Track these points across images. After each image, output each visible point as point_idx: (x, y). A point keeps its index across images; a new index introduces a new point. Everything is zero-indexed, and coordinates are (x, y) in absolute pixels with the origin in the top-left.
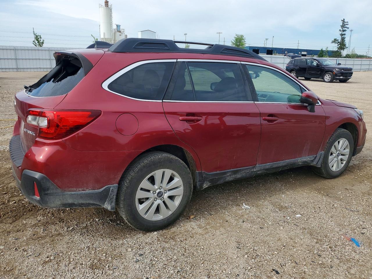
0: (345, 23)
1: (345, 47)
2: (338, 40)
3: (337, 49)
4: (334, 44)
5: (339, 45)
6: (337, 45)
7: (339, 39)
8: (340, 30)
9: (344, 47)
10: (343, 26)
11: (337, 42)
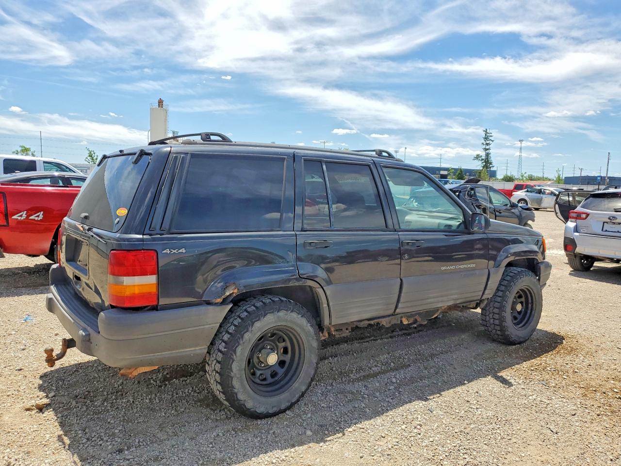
0: (488, 135)
1: (491, 166)
2: (481, 156)
3: (481, 168)
4: (476, 161)
5: (484, 164)
6: (480, 162)
7: (483, 154)
8: (483, 143)
9: (489, 165)
10: (486, 138)
11: (481, 159)
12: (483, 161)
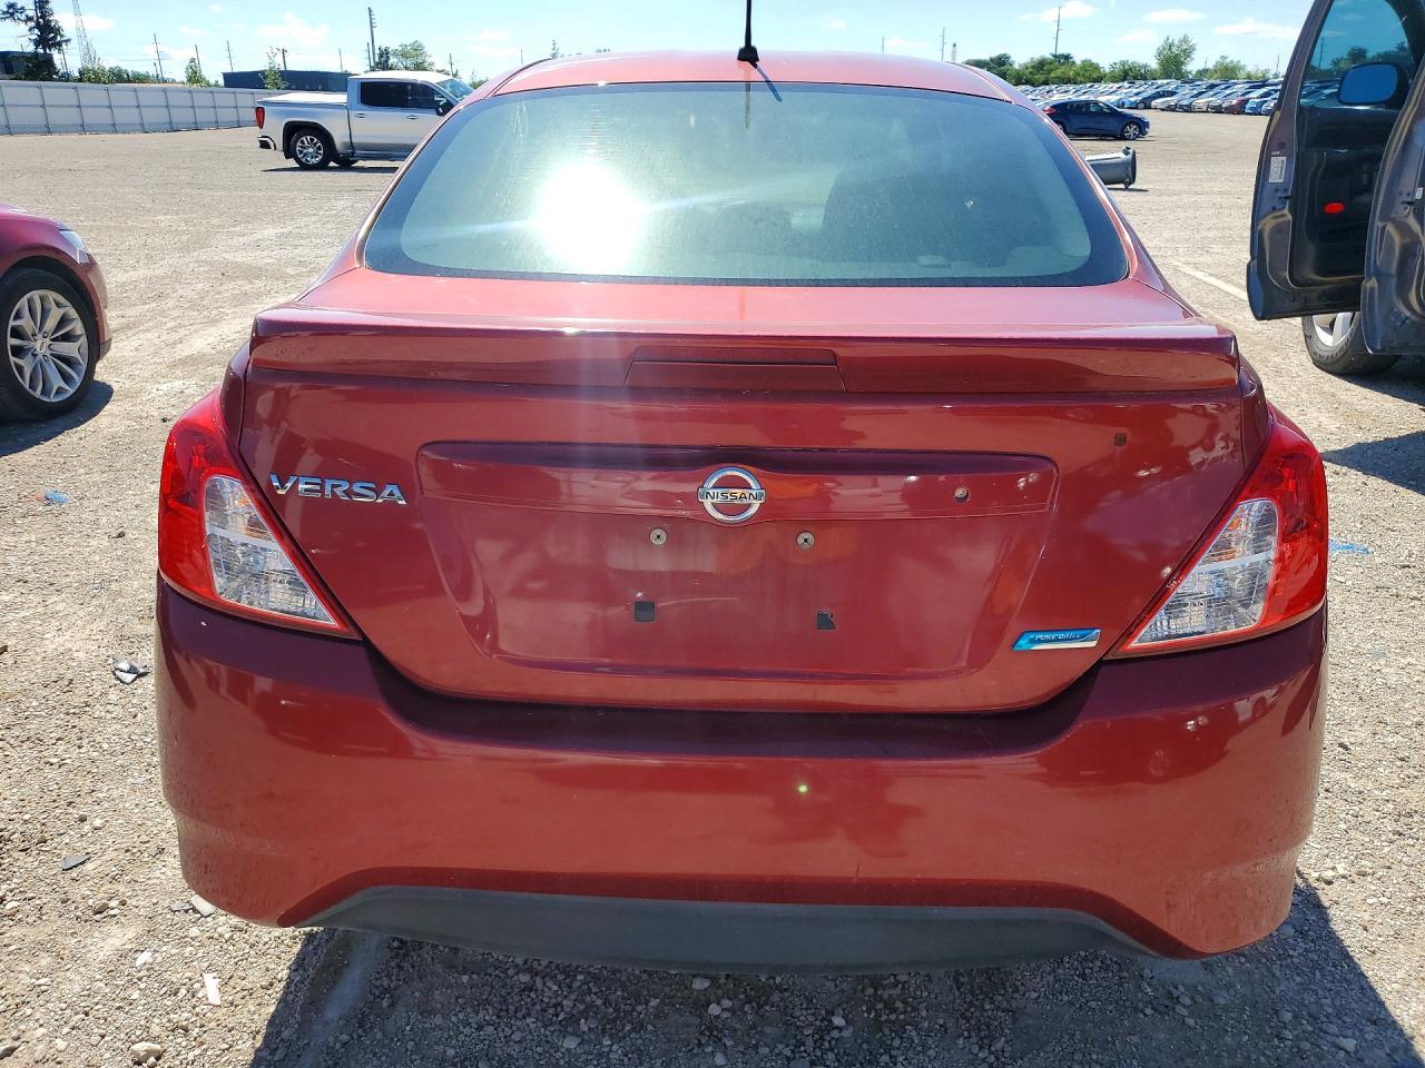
1: (59, 38)
2: (22, 8)
3: (31, 48)
4: (10, 23)
6: (23, 28)
9: (55, 37)
11: (23, 17)
12: (33, 24)
